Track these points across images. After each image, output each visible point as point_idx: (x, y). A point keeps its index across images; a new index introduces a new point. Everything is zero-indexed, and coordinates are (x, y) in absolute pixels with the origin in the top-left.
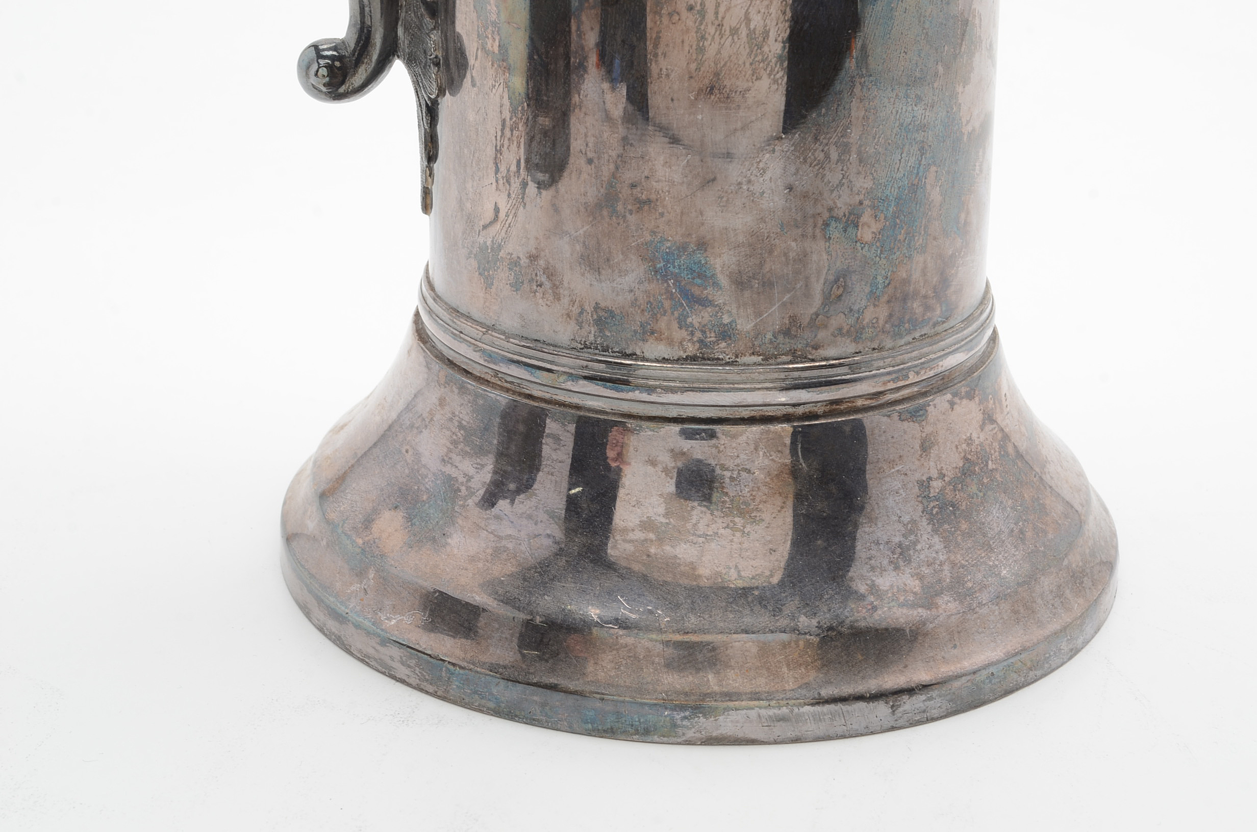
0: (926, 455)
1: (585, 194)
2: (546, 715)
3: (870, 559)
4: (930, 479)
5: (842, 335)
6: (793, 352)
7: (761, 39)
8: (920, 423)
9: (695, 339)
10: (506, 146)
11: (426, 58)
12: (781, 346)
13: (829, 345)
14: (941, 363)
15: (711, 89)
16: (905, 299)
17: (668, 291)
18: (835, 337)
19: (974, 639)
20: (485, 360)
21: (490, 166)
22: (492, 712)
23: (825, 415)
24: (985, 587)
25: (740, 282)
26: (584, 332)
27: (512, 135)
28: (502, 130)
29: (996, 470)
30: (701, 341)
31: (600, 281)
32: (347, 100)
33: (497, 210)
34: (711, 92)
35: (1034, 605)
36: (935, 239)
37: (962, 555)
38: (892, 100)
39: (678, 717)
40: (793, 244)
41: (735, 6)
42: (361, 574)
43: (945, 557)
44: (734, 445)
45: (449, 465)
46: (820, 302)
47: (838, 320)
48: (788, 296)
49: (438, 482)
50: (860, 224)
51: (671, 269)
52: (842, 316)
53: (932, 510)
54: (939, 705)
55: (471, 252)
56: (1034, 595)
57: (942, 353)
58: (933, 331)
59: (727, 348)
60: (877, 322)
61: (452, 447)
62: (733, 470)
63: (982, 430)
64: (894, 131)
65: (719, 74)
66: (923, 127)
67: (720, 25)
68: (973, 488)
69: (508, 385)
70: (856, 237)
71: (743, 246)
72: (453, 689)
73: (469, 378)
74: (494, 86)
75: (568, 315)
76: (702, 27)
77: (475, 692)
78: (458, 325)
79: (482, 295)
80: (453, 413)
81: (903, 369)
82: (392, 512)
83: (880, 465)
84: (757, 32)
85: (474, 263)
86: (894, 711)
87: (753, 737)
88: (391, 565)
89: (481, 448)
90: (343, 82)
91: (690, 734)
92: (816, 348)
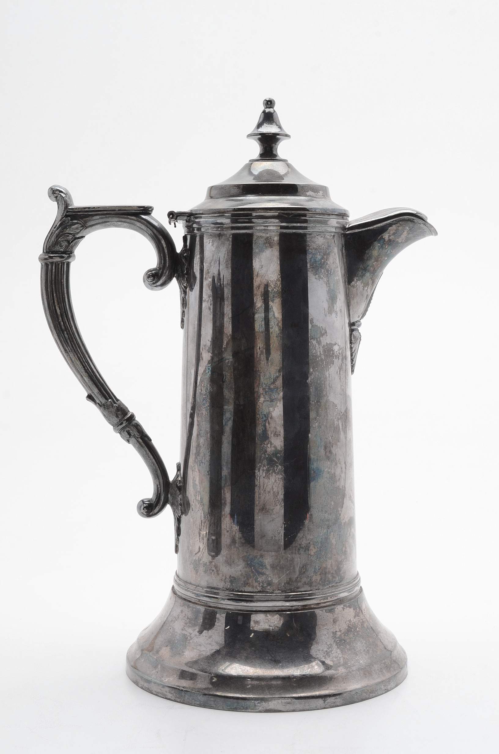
0: (335, 624)
1: (226, 542)
2: (215, 705)
3: (317, 655)
4: (336, 631)
5: (306, 584)
6: (290, 589)
7: (277, 494)
8: (332, 613)
9: (260, 586)
10: (202, 528)
11: (177, 503)
12: (287, 587)
13: (302, 587)
14: (339, 595)
15: (263, 509)
16: (326, 573)
17: (252, 571)
18: (304, 585)
19: (351, 681)
20: (196, 596)
21: (197, 535)
22: (198, 706)
23: (301, 610)
24: (355, 665)
25: (273, 567)
26: (226, 585)
27: (204, 525)
28: (201, 523)
29: (360, 631)
30: (262, 586)
31: (231, 568)
32: (152, 517)
33: (200, 548)
34: (263, 510)
35: (371, 673)
36: (334, 555)
37: (347, 656)
38: (317, 512)
39: (256, 703)
40: (289, 555)
41: (269, 485)
42: (156, 667)
43: (341, 656)
44: (273, 619)
45: (184, 631)
46: (298, 574)
47: (304, 580)
48: (288, 572)
49: (181, 636)
50: (310, 550)
51: (252, 564)
52: (306, 578)
53: (337, 641)
54: (339, 701)
55: (191, 562)
56: (371, 670)
57: (339, 592)
58: (336, 585)
59: (270, 588)
60: (317, 581)
61: (185, 625)
62: (273, 627)
63: (355, 618)
64: (319, 521)
65: (265, 505)
66: (328, 520)
67: (265, 490)
68: (351, 636)
69: (203, 604)
70: (309, 553)
71: (274, 556)
72: (186, 699)
73: (191, 603)
74: (199, 510)
75: (222, 580)
76: (260, 491)
77: (193, 699)
78: (187, 586)
79: (195, 576)
80: (186, 614)
81: (326, 596)
82: (166, 647)
83: (320, 626)
84: (276, 492)
85: (192, 566)
86: (324, 702)
87: (280, 709)
88: (166, 663)
89: (194, 624)
90: (151, 512)
91: (260, 709)
92: (298, 588)
